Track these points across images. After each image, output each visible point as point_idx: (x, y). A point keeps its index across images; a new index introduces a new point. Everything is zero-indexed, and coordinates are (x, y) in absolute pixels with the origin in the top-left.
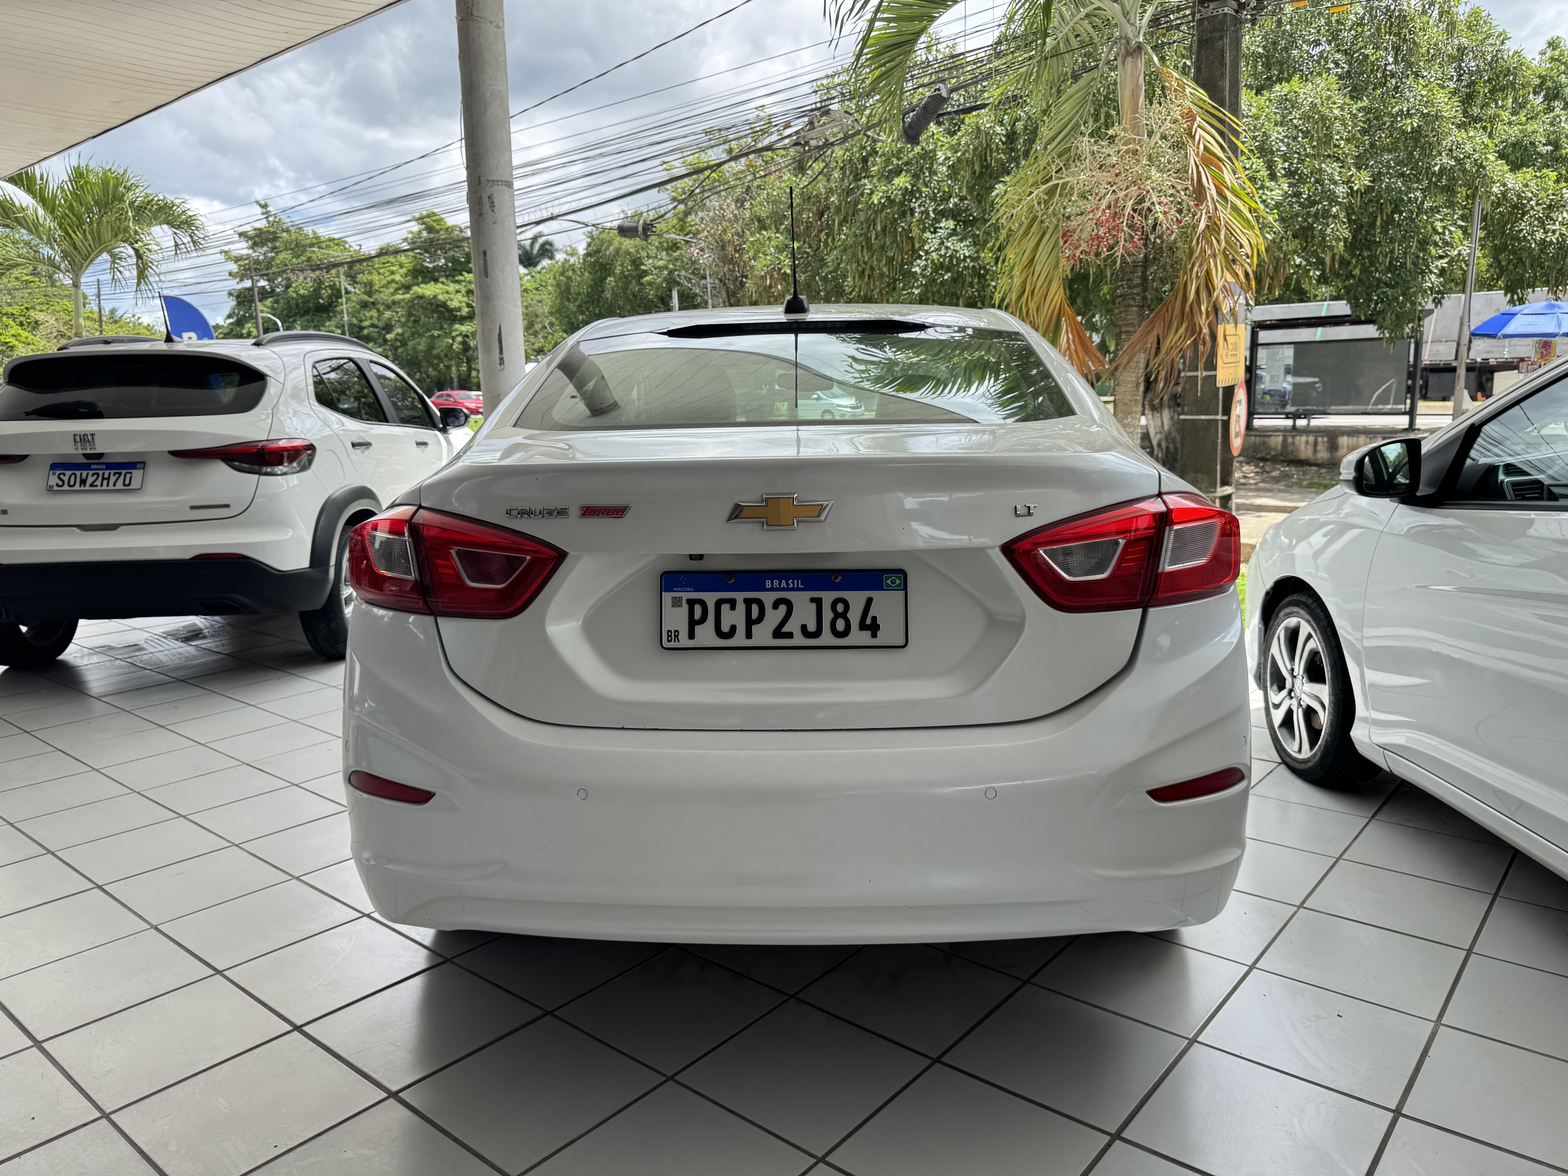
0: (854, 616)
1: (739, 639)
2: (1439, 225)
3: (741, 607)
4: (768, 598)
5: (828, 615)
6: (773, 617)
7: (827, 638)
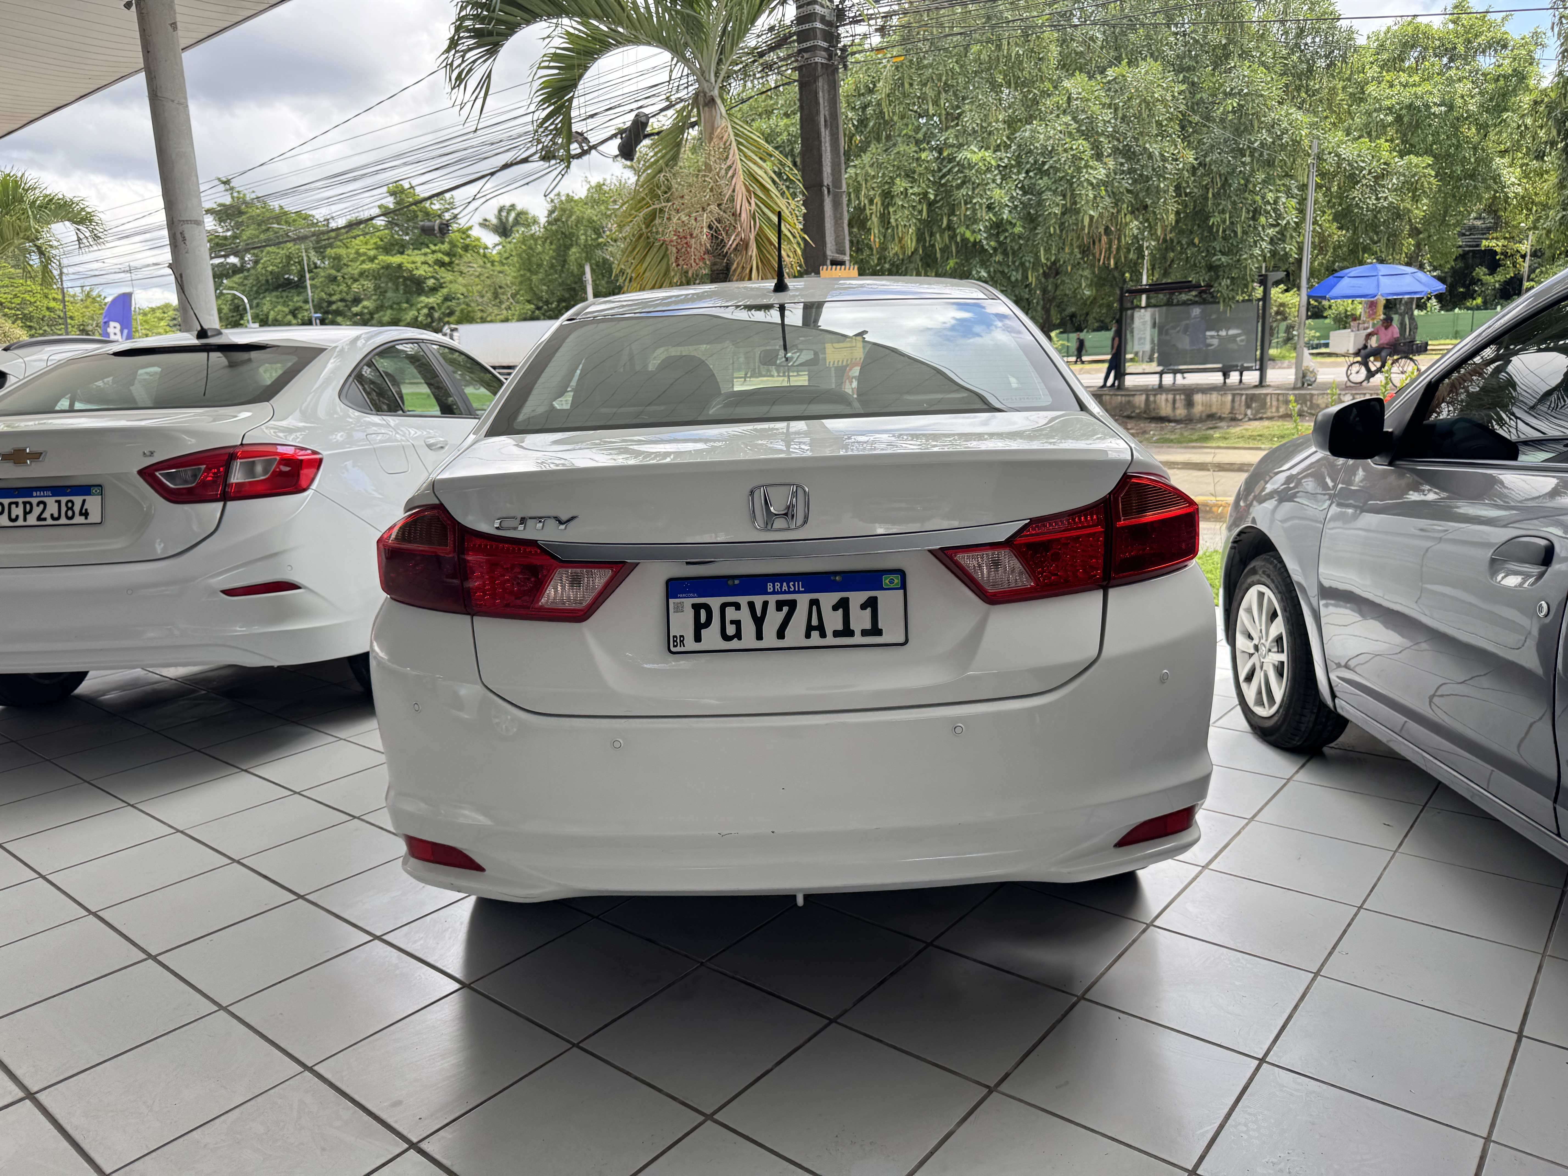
0: (77, 508)
1: (21, 522)
2: (1270, 196)
3: (21, 506)
4: (34, 501)
5: (64, 509)
6: (37, 511)
7: (64, 520)
